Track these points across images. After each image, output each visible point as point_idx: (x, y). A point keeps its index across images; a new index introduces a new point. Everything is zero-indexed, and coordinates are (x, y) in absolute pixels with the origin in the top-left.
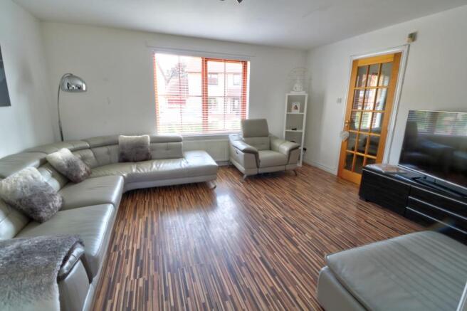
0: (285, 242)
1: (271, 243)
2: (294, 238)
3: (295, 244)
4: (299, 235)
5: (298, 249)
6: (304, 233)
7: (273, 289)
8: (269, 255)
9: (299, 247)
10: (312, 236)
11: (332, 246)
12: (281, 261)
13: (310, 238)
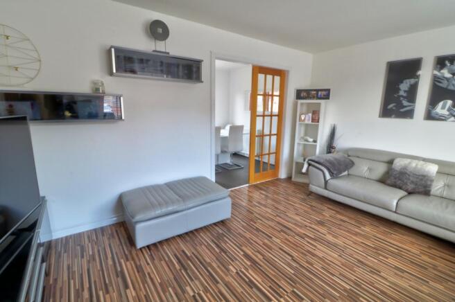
0: (257, 257)
1: (270, 253)
2: (249, 263)
3: (246, 256)
4: (243, 270)
5: (242, 251)
6: (237, 273)
7: (255, 223)
8: (266, 241)
9: (242, 253)
10: (228, 270)
11: (208, 260)
12: (255, 239)
13: (231, 267)
